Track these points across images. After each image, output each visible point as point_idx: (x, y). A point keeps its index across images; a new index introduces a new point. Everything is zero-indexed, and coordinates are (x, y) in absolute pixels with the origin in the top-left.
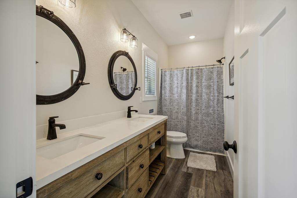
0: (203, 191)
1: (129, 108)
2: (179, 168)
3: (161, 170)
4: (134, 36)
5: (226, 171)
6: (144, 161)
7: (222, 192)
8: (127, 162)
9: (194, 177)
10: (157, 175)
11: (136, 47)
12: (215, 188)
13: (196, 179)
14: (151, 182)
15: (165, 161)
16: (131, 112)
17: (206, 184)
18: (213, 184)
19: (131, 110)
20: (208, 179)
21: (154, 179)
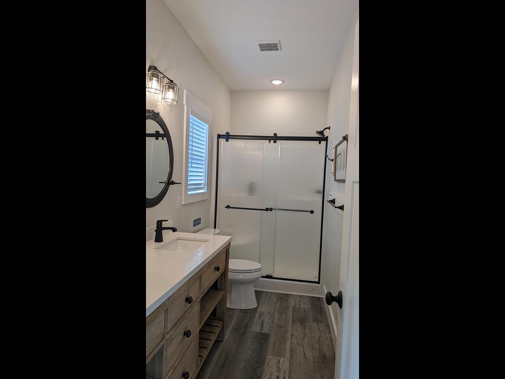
0: (286, 361)
1: (159, 223)
2: (246, 327)
3: (217, 335)
4: (172, 81)
5: (322, 324)
6: (190, 323)
7: (314, 360)
8: (168, 330)
9: (272, 340)
10: (210, 344)
11: (175, 103)
12: (305, 354)
13: (275, 343)
14: (201, 358)
15: (223, 318)
16: (163, 231)
17: (291, 350)
18: (302, 348)
19: (163, 226)
20: (294, 341)
21: (206, 353)
